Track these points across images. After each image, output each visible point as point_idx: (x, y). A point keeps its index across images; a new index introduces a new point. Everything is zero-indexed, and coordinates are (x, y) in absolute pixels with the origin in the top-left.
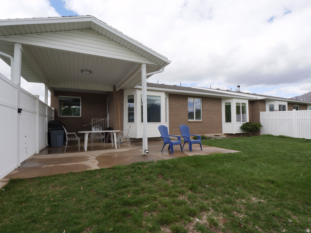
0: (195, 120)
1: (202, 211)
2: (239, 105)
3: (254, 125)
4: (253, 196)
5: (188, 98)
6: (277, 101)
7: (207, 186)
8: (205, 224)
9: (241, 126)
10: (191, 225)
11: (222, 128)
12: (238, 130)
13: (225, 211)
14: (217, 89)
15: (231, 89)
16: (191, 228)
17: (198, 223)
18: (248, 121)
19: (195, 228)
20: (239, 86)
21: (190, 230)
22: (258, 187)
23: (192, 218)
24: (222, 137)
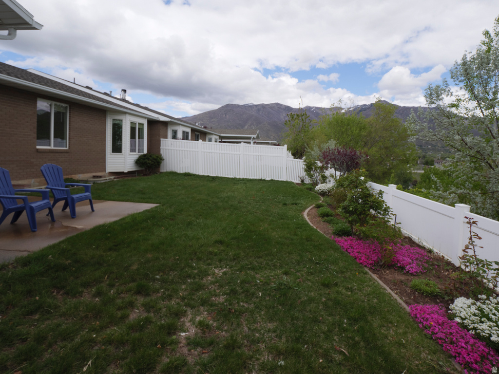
0: (52, 147)
1: (179, 319)
2: (134, 126)
3: (155, 158)
4: (215, 268)
5: (38, 99)
6: (181, 126)
7: (158, 277)
8: (196, 334)
9: (137, 158)
10: (181, 347)
11: (105, 162)
12: (130, 165)
13: (204, 303)
14: (87, 87)
15: (111, 92)
16: (185, 350)
17: (187, 338)
18: (145, 152)
19: (189, 347)
20: (125, 91)
21: (187, 355)
22: (211, 253)
23: (174, 337)
24: (108, 178)
